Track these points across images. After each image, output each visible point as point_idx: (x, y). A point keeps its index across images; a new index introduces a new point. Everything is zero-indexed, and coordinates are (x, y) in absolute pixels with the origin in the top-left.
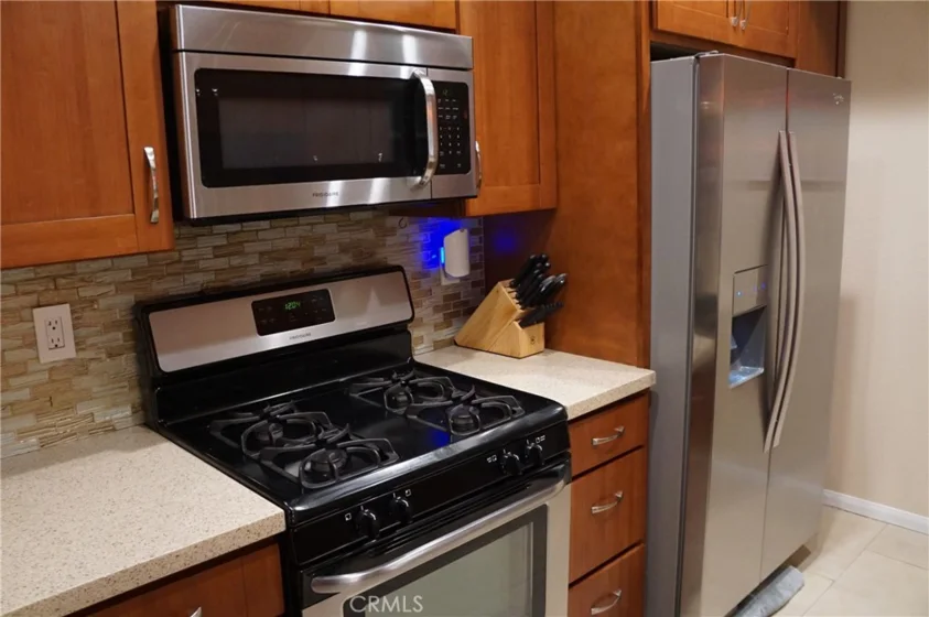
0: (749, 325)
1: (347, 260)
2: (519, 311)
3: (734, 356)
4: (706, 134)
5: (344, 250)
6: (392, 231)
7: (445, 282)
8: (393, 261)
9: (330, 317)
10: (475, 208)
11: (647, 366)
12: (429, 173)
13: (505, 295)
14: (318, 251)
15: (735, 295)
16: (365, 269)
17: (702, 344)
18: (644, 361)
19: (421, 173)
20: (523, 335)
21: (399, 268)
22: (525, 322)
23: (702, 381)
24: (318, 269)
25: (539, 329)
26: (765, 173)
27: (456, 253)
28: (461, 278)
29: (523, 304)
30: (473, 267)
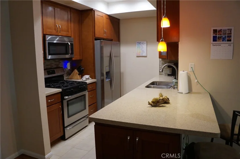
0: (108, 73)
1: (55, 66)
2: (78, 73)
3: (106, 78)
4: (102, 48)
5: (55, 65)
6: (61, 63)
7: (67, 70)
8: (61, 66)
9: (55, 73)
10: (73, 59)
11: (95, 79)
12: (70, 55)
13: (76, 71)
14: (52, 65)
15: (106, 69)
16: (58, 68)
17: (102, 77)
18: (95, 78)
19: (69, 54)
20: (79, 76)
21: (62, 67)
22: (79, 74)
23: (103, 81)
24: (52, 67)
25: (81, 75)
26: (109, 55)
27: (69, 66)
28: (69, 69)
29: (79, 72)
30: (71, 68)
